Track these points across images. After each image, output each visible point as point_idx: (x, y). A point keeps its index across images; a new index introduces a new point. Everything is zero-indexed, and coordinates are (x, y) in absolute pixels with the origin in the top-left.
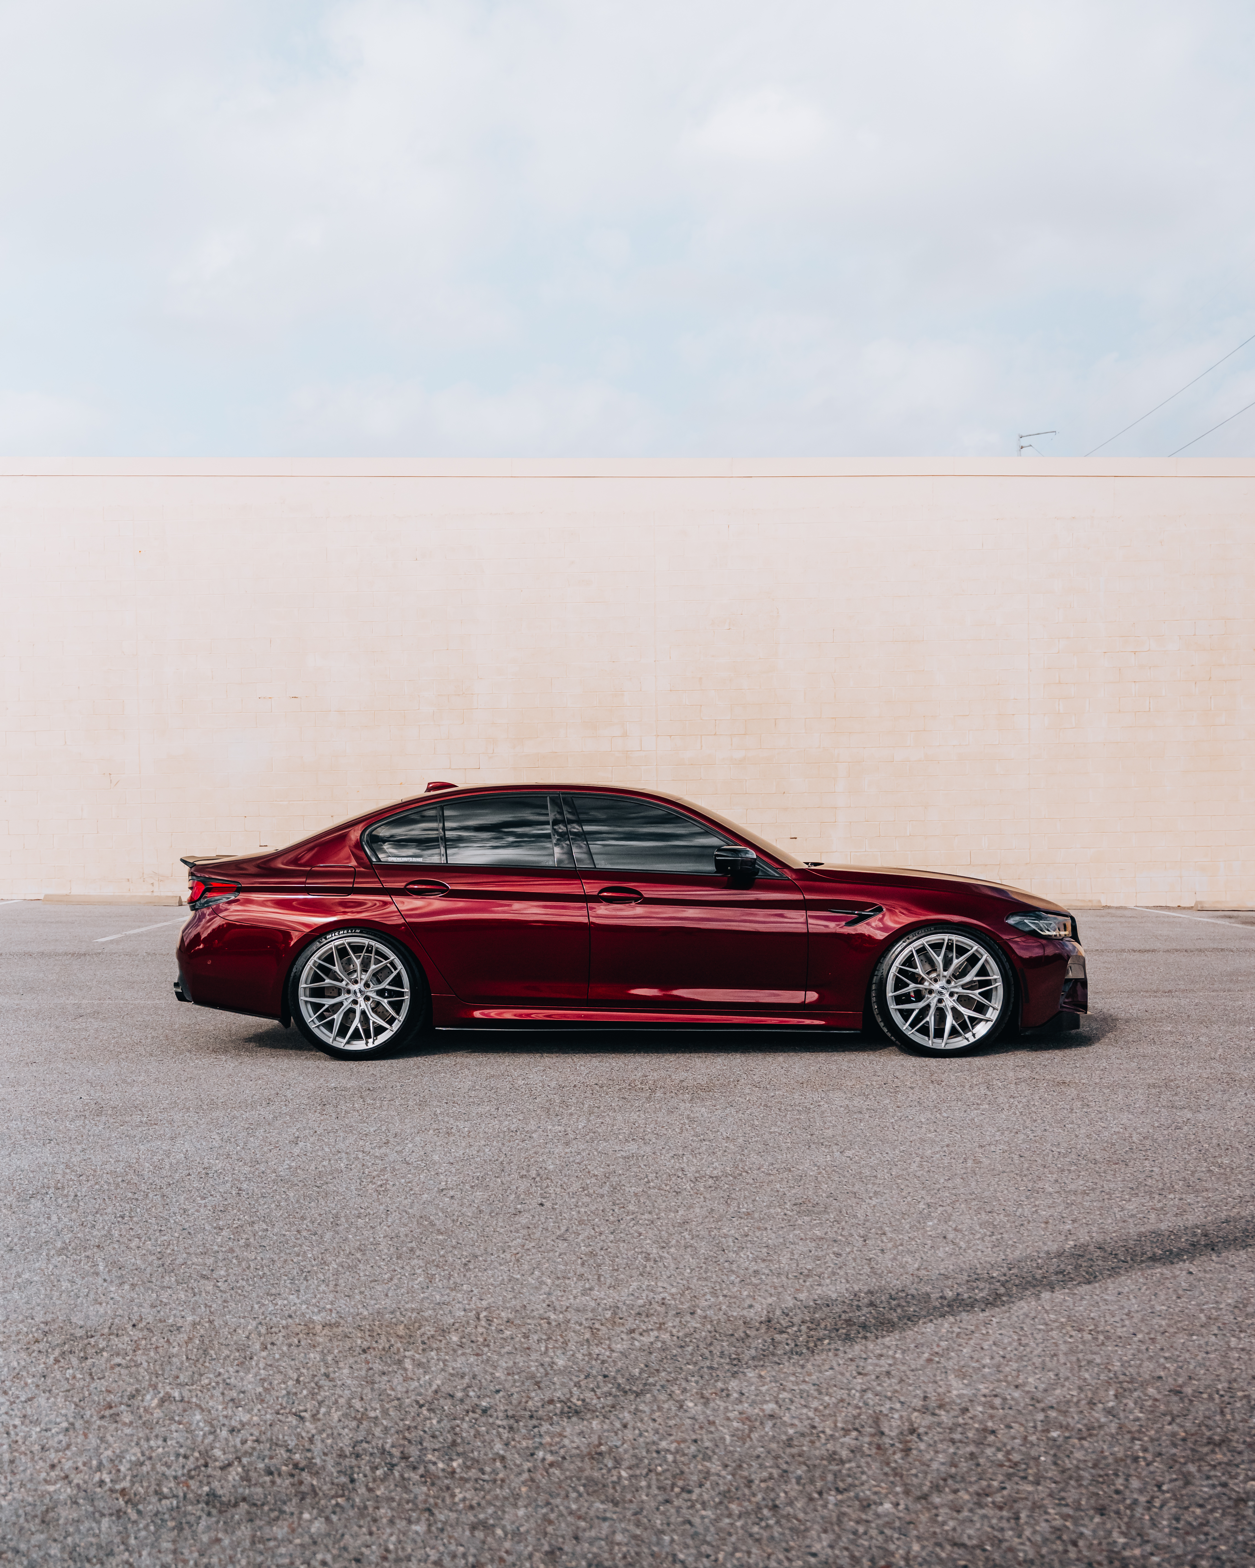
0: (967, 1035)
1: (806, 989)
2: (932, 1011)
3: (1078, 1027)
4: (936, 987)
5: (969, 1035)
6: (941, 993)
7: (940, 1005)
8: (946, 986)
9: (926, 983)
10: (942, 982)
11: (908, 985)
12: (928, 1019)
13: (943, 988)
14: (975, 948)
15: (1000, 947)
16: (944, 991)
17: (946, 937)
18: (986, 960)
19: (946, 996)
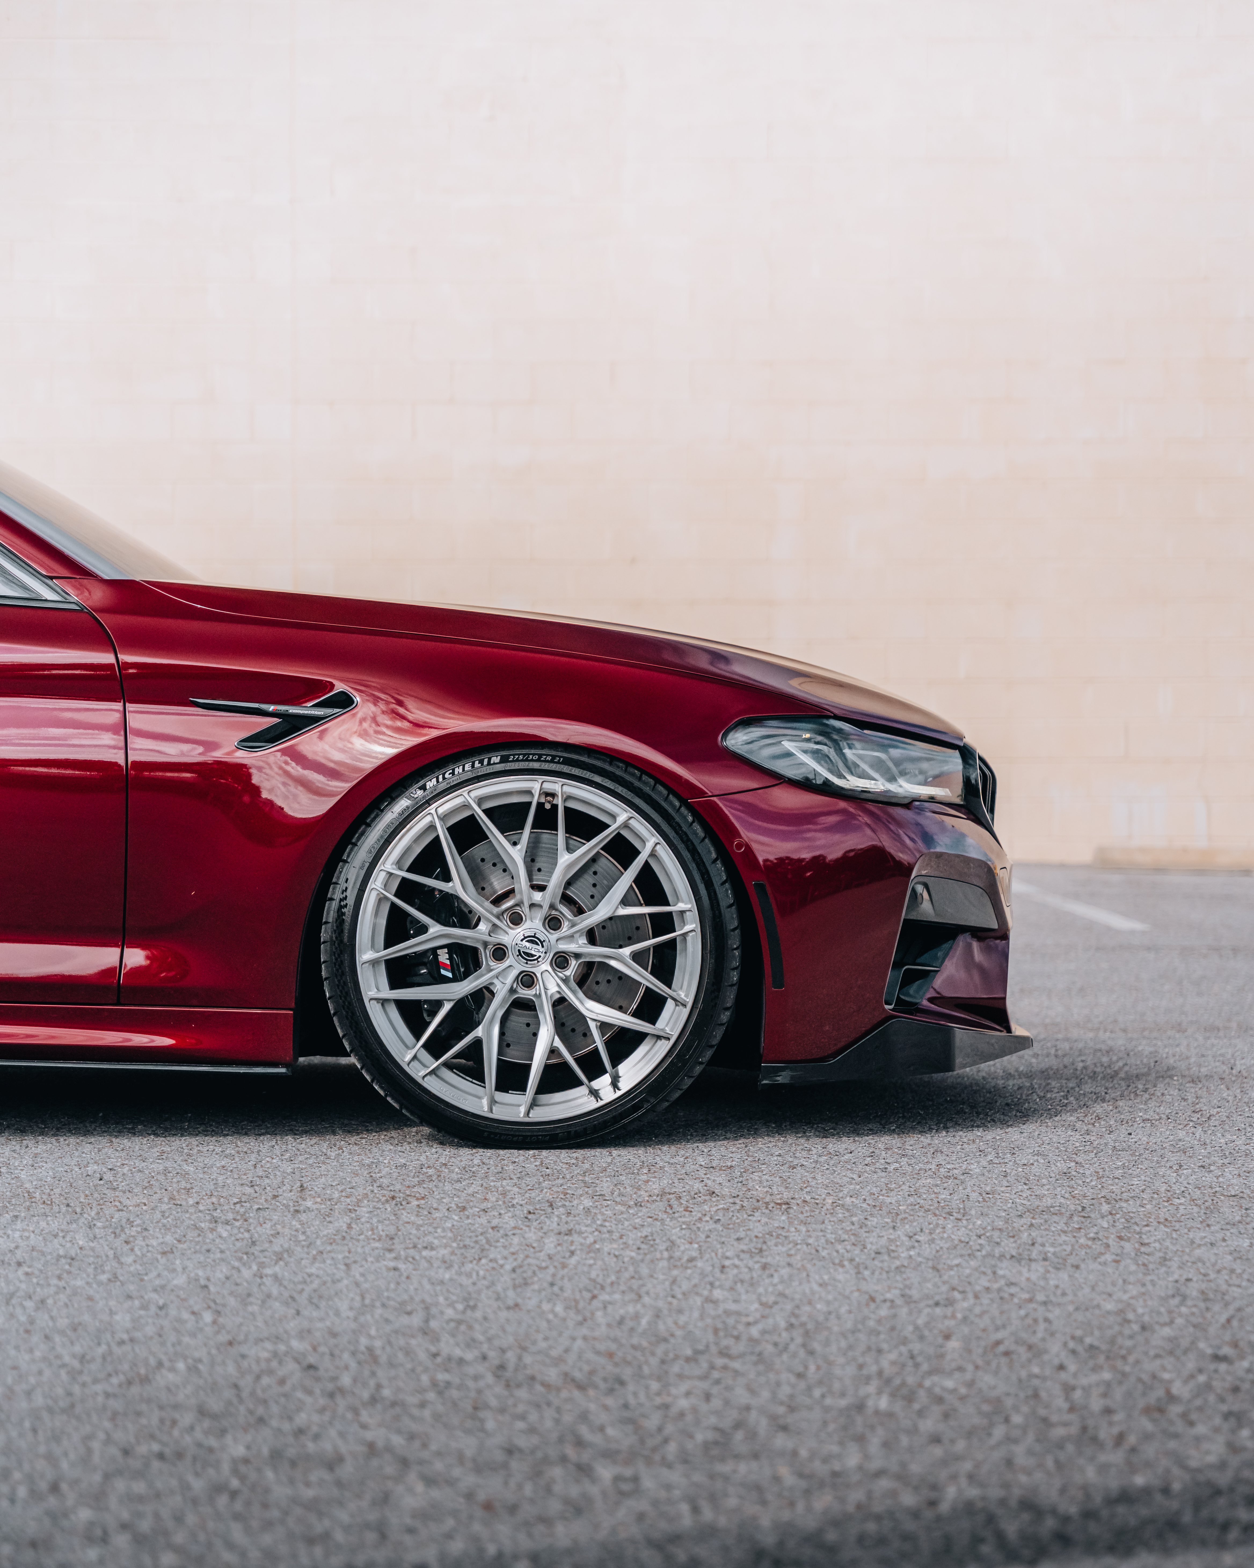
0: (596, 1084)
1: (123, 941)
2: (495, 1009)
3: (948, 1066)
4: (512, 936)
5: (603, 1083)
6: (527, 956)
7: (525, 993)
8: (543, 933)
9: (483, 927)
10: (533, 924)
11: (423, 929)
12: (479, 1032)
13: (533, 940)
14: (622, 818)
15: (697, 816)
16: (534, 949)
17: (535, 785)
18: (653, 854)
19: (543, 968)
